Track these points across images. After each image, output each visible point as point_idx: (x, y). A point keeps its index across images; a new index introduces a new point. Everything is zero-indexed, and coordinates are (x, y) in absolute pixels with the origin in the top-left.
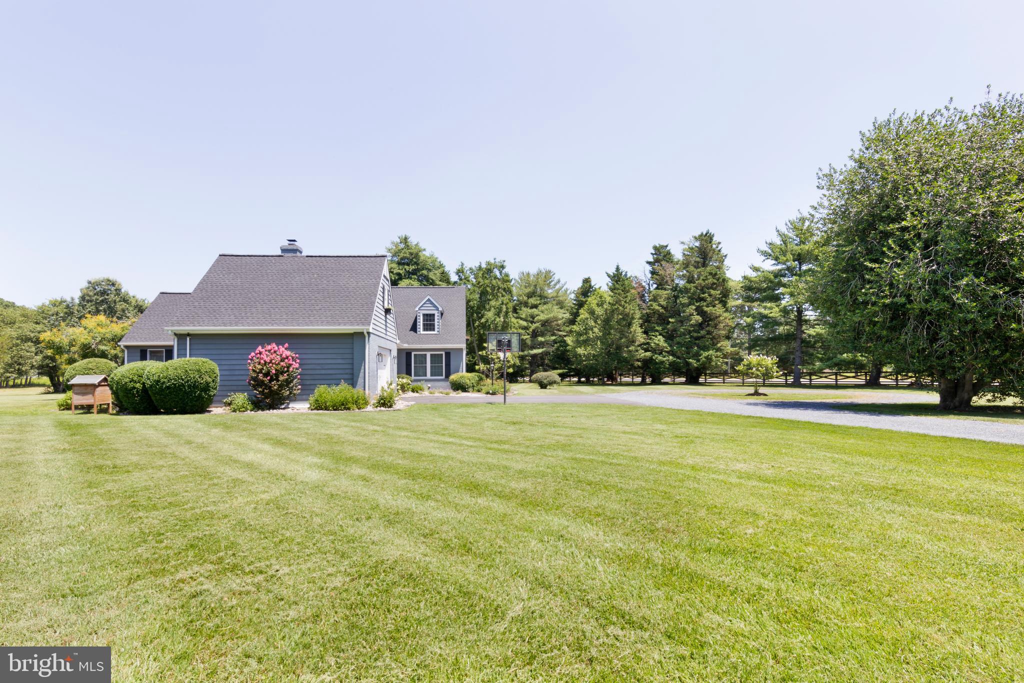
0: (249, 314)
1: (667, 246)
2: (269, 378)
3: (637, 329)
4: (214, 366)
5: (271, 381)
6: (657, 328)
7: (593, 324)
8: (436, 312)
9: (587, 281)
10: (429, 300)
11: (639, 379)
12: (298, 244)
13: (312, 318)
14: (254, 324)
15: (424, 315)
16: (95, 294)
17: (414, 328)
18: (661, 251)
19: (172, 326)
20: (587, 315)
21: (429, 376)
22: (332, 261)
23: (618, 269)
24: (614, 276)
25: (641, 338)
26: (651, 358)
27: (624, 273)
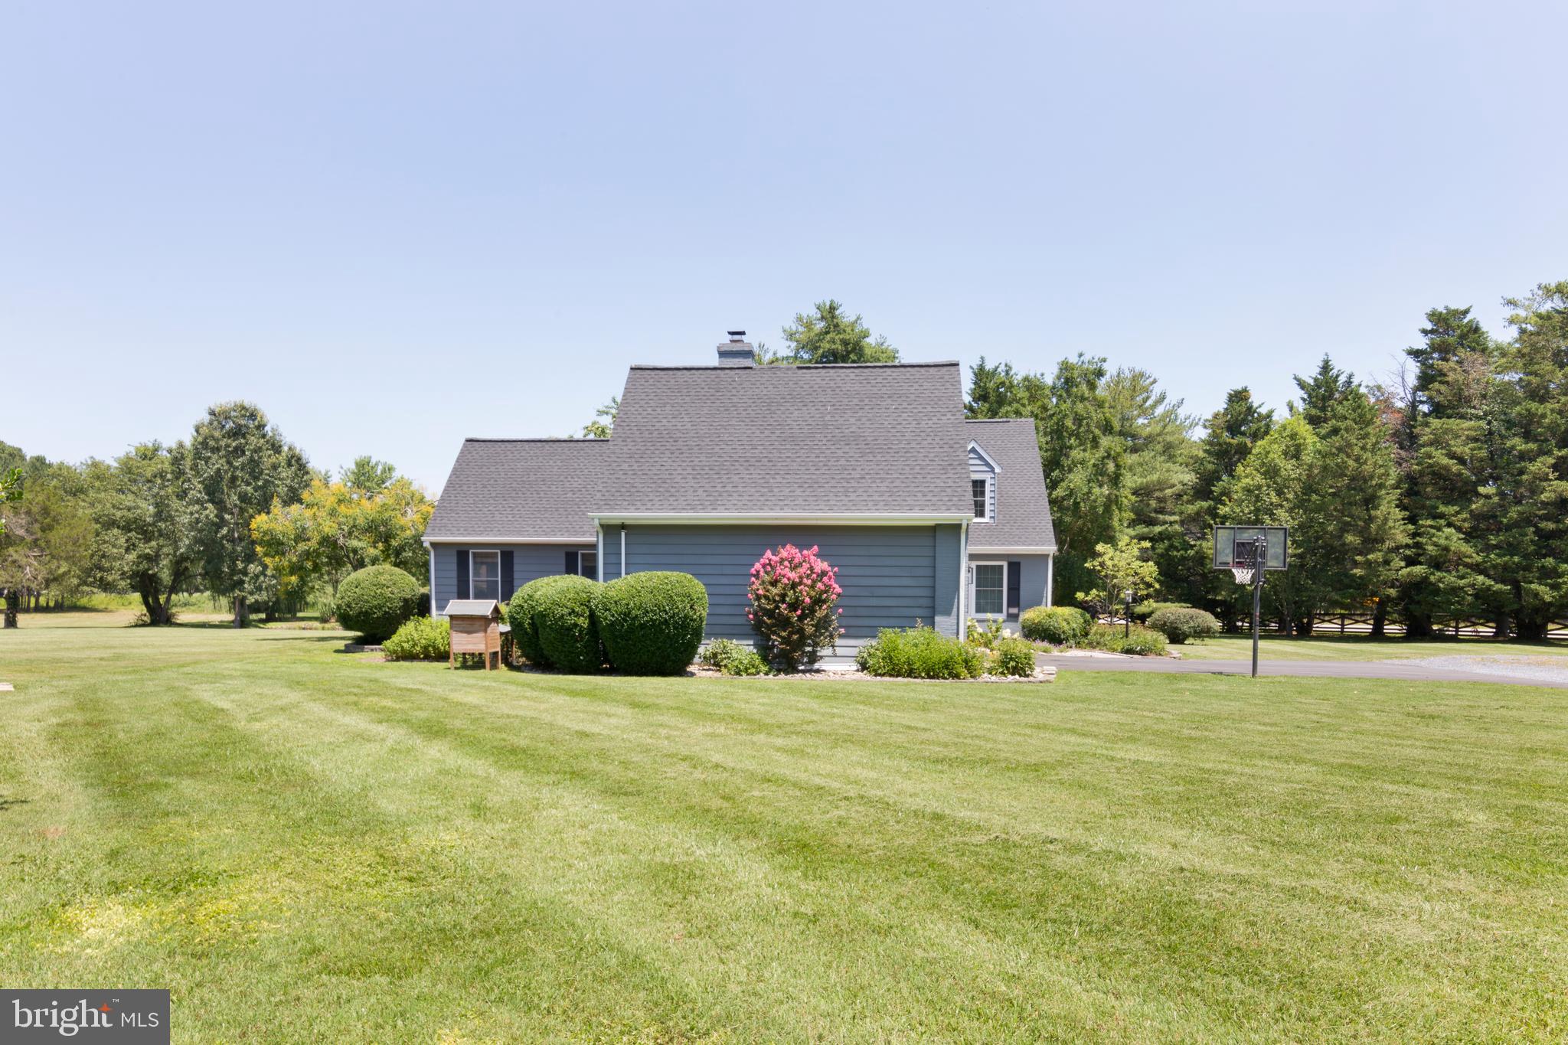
0: (729, 488)
1: (1466, 312)
2: (799, 612)
3: (1389, 510)
4: (698, 588)
5: (801, 618)
6: (1442, 509)
7: (1275, 499)
8: (986, 477)
9: (1239, 397)
10: (974, 449)
11: (1366, 628)
12: (751, 340)
13: (853, 496)
14: (745, 507)
16: (224, 437)
18: (1454, 324)
19: (599, 509)
20: (1259, 479)
22: (852, 376)
23: (1326, 367)
24: (1318, 384)
25: (1400, 534)
26: (1425, 580)
27: (1342, 379)
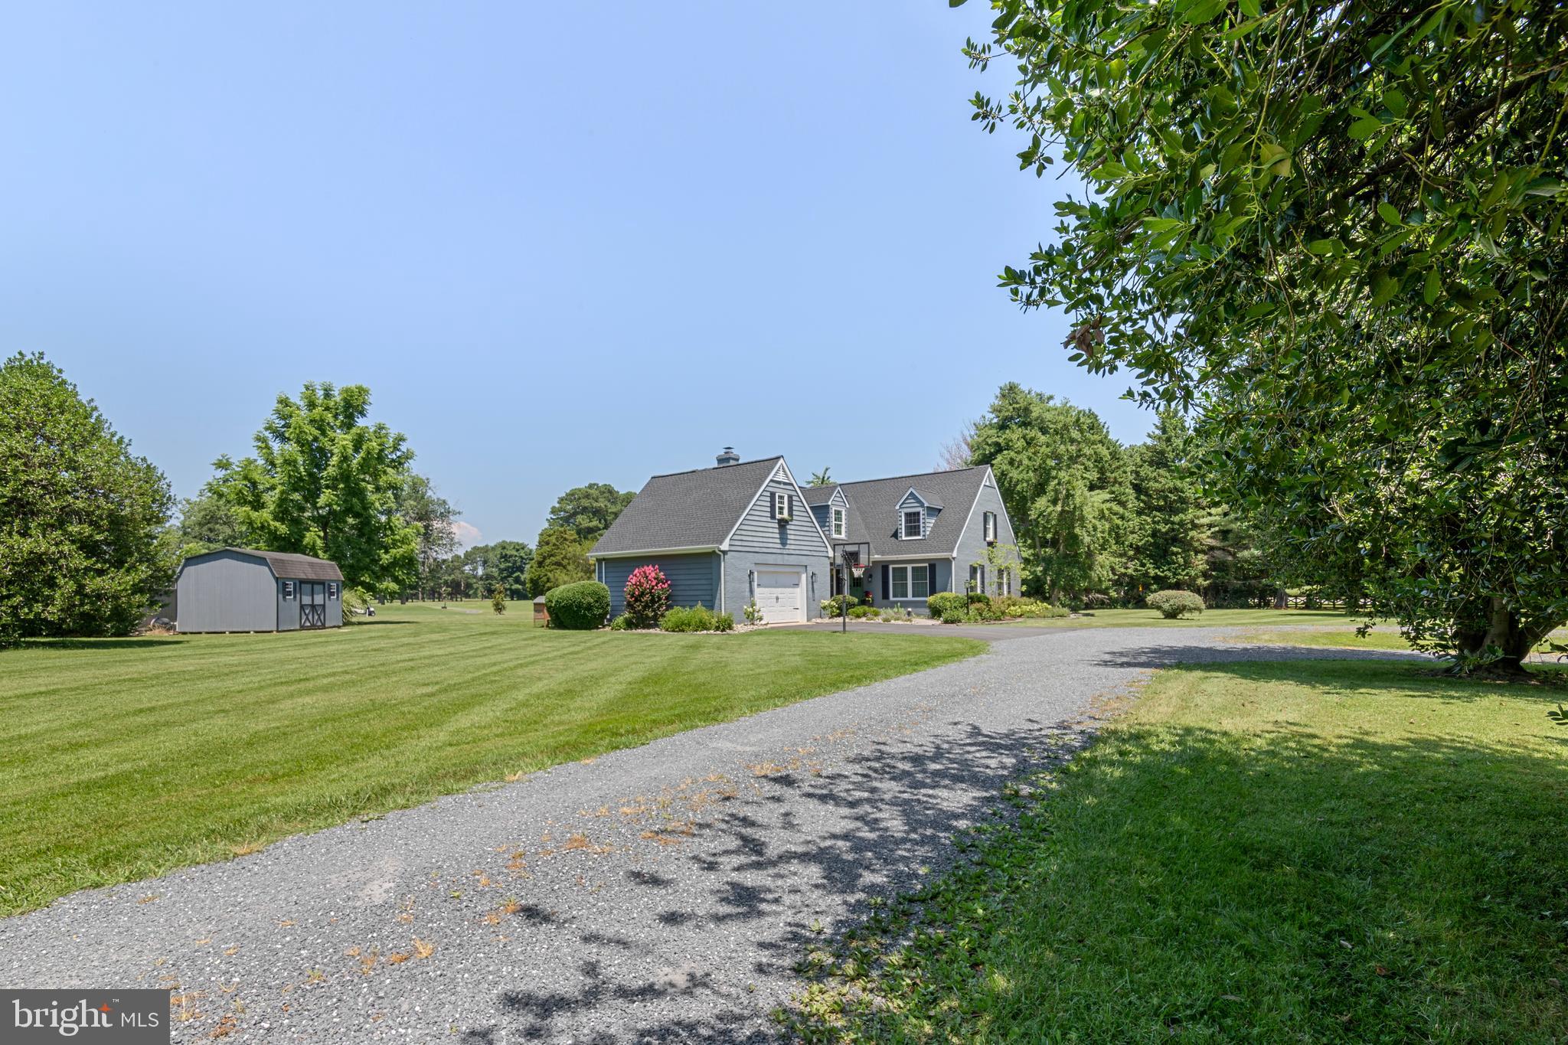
8: (920, 509)
10: (912, 493)
12: (735, 452)
15: (906, 514)
17: (895, 535)
21: (910, 597)
